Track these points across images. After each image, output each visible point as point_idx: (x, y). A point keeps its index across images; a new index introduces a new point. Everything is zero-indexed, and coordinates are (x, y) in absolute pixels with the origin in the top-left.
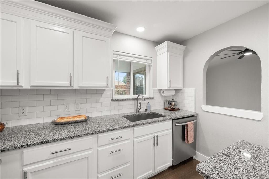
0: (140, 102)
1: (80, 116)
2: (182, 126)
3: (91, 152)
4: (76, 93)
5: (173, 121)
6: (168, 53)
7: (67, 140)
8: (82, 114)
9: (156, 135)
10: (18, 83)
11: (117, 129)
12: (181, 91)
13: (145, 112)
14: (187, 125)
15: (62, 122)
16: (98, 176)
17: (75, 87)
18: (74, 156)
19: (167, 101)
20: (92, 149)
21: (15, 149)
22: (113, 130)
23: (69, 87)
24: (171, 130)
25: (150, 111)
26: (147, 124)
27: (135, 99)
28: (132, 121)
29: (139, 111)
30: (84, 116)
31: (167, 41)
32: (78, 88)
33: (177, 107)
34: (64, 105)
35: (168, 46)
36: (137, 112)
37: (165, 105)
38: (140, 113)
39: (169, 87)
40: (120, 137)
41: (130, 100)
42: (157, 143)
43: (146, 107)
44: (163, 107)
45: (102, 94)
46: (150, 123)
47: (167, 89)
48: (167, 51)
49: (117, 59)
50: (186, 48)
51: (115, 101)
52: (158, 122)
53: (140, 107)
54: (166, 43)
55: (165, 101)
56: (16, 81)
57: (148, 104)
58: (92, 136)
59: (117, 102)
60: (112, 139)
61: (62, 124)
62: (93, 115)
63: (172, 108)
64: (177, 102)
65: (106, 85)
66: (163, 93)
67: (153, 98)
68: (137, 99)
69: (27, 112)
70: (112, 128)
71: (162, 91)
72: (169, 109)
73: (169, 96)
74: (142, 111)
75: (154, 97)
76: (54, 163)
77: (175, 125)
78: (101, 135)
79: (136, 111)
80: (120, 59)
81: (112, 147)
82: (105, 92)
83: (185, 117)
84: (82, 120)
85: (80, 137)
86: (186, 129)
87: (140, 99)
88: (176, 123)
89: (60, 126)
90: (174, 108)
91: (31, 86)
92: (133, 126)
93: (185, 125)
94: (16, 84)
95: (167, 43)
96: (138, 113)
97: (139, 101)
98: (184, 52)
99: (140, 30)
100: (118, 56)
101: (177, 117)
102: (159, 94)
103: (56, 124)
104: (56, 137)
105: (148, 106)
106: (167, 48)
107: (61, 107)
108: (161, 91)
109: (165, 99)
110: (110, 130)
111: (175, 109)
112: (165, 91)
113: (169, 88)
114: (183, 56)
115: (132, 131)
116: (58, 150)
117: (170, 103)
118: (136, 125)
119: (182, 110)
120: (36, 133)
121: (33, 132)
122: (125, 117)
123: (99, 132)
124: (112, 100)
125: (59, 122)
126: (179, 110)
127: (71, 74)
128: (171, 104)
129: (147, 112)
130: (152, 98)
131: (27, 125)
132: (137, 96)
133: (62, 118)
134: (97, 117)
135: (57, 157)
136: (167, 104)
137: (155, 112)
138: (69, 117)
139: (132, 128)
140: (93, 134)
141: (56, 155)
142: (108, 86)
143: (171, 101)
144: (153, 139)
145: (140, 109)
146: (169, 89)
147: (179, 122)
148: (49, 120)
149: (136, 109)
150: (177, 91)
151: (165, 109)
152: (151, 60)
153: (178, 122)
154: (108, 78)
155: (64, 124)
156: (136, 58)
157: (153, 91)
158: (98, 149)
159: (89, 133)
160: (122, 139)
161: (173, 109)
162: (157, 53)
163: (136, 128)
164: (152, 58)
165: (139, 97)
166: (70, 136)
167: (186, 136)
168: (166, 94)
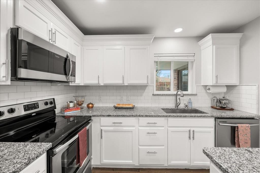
0: (180, 98)
1: (129, 105)
2: (232, 127)
3: (134, 128)
4: (128, 88)
5: (216, 119)
6: (214, 46)
7: (120, 117)
8: (131, 104)
9: (192, 129)
10: (99, 82)
11: (152, 116)
12: (237, 88)
13: (185, 107)
14: (238, 127)
15: (119, 107)
16: (139, 147)
17: (126, 84)
18: (124, 128)
19: (215, 99)
20: (135, 127)
21: (98, 116)
22: (150, 116)
23: (122, 84)
24: (213, 129)
25: (192, 107)
26: (181, 117)
27: (174, 95)
28: (167, 113)
29: (178, 106)
30: (132, 105)
31: (210, 34)
32: (128, 85)
33: (230, 106)
34: (120, 96)
35: (213, 39)
36: (177, 106)
37: (212, 103)
38: (179, 108)
39: (214, 82)
40: (155, 123)
41: (169, 95)
42: (193, 137)
43: (187, 103)
44: (210, 105)
45: (145, 89)
46: (185, 117)
47: (212, 85)
48: (212, 44)
49: (157, 60)
50: (243, 35)
51: (155, 95)
52: (194, 117)
53: (179, 103)
54: (210, 36)
55: (212, 99)
56: (98, 81)
57: (189, 101)
58: (135, 117)
59: (157, 97)
60: (149, 123)
61: (119, 108)
62: (138, 105)
63: (221, 107)
64: (230, 100)
65: (146, 83)
66: (208, 90)
67: (196, 95)
68: (176, 95)
69: (102, 99)
70: (149, 115)
71: (208, 88)
72: (218, 107)
73: (219, 93)
74: (182, 106)
75: (197, 93)
76: (113, 129)
77: (219, 124)
78: (141, 118)
79: (175, 106)
80: (160, 60)
81: (148, 129)
82: (147, 88)
83: (236, 117)
84: (130, 107)
85: (127, 116)
86: (236, 132)
87: (179, 95)
88: (220, 122)
89: (117, 109)
90: (224, 106)
91: (104, 84)
92: (166, 116)
93: (235, 127)
94: (98, 83)
95: (212, 36)
96: (177, 108)
97: (178, 97)
98: (240, 40)
99: (178, 30)
100: (159, 57)
101: (221, 116)
102: (203, 91)
103: (116, 108)
104: (115, 114)
105: (190, 102)
106: (211, 41)
107: (119, 98)
108: (206, 88)
109: (213, 97)
110: (147, 116)
111: (226, 108)
112: (211, 88)
113: (214, 84)
114: (238, 45)
115: (167, 121)
116: (116, 122)
117: (220, 101)
118: (169, 116)
119: (238, 110)
120: (106, 111)
121: (105, 110)
122: (163, 109)
123: (140, 116)
124: (153, 95)
125: (117, 107)
126: (232, 110)
127: (123, 76)
128: (220, 103)
129: (187, 107)
130: (194, 94)
131: (102, 107)
132: (176, 92)
133: (119, 104)
134: (141, 107)
135: (115, 126)
136: (215, 102)
137: (197, 109)
138: (123, 105)
139: (166, 118)
140: (135, 116)
141: (115, 125)
142: (148, 83)
143: (222, 99)
144: (188, 132)
145: (180, 104)
146: (216, 85)
147: (226, 122)
148: (112, 105)
149: (175, 104)
150: (230, 87)
151: (212, 107)
152: (194, 56)
153: (223, 122)
154: (148, 77)
155: (120, 108)
156: (175, 56)
157: (196, 87)
158: (139, 128)
159: (133, 115)
160: (156, 125)
161: (223, 108)
162: (201, 47)
163: (170, 119)
164: (195, 54)
165: (178, 93)
166: (122, 115)
167: (236, 139)
168: (213, 90)
